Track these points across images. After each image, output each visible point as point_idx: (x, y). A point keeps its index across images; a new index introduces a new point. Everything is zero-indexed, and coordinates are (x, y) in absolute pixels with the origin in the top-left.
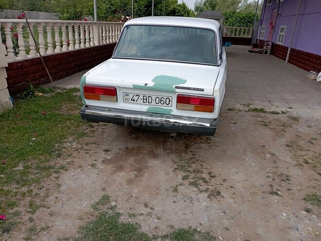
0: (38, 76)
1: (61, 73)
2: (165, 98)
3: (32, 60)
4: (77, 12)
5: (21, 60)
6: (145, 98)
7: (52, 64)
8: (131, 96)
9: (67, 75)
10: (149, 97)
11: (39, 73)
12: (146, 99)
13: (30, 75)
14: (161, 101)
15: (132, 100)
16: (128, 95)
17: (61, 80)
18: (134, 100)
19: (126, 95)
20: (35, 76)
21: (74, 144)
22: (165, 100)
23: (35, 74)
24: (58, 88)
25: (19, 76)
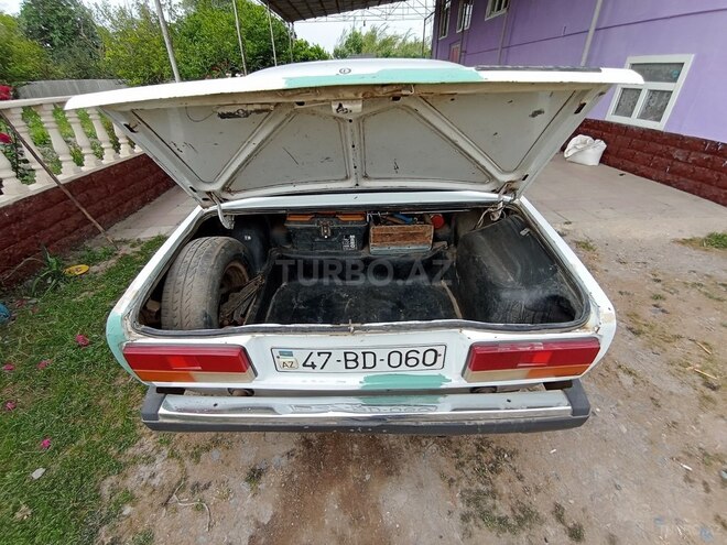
0: (74, 225)
1: (129, 203)
2: (422, 350)
3: (45, 195)
4: (154, 74)
5: (11, 203)
6: (350, 357)
7: (102, 191)
8: (300, 357)
9: (144, 203)
10: (364, 353)
11: (73, 218)
12: (355, 360)
13: (50, 226)
14: (407, 359)
15: (304, 365)
16: (291, 354)
17: (131, 218)
18: (313, 366)
19: (282, 354)
20: (63, 227)
21: (159, 464)
22: (420, 357)
23: (62, 222)
24: (125, 242)
25: (18, 239)
